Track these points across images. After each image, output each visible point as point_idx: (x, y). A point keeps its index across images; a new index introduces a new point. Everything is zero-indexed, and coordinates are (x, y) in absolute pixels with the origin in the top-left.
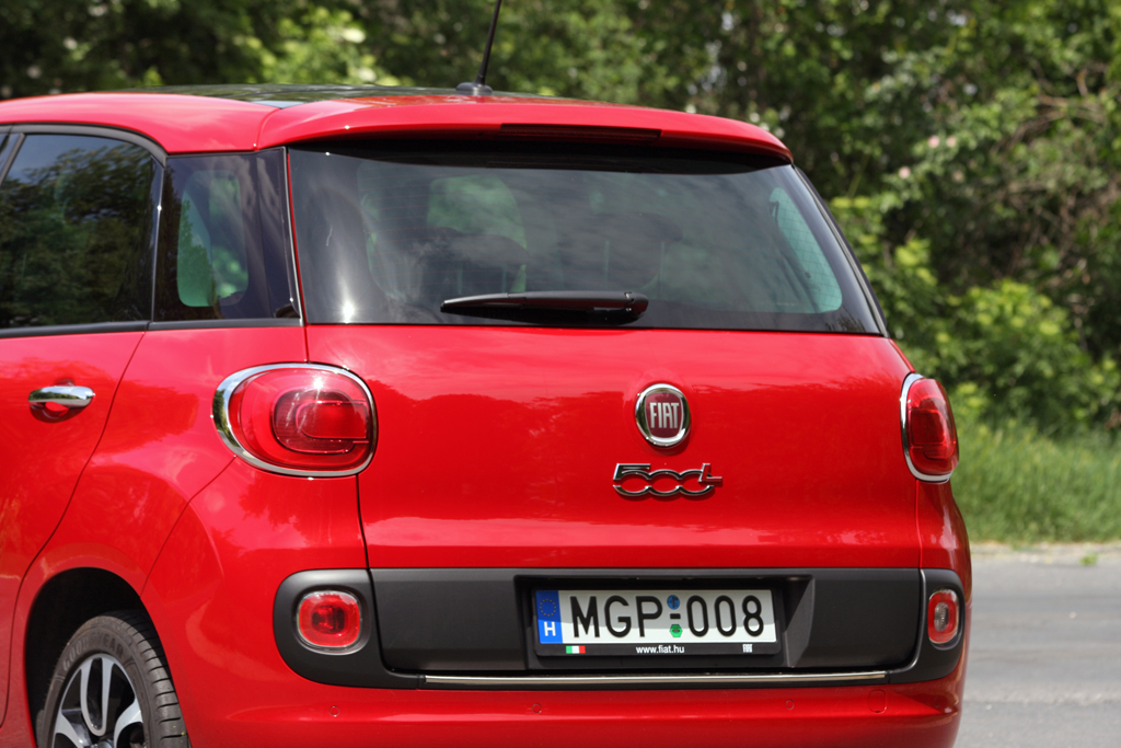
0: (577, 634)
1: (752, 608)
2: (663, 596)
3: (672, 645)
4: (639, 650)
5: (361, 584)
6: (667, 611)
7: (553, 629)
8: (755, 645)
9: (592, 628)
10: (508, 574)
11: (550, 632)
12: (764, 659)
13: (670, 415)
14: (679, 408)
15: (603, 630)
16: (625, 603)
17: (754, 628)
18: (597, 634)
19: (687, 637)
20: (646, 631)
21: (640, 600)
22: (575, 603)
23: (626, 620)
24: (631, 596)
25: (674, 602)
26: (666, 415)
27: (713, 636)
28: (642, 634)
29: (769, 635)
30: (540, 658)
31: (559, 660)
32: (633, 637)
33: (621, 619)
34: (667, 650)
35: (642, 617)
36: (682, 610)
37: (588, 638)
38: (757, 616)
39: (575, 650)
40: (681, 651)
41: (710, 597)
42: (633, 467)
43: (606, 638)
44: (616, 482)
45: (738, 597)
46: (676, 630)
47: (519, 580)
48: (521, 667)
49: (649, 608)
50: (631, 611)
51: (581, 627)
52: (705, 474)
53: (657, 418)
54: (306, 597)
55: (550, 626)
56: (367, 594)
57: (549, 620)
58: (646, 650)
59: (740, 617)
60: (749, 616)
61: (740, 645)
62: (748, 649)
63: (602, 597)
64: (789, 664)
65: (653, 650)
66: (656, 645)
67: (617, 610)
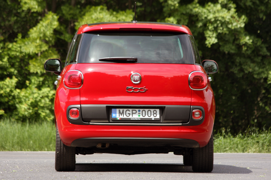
0: (119, 116)
1: (155, 112)
2: (137, 110)
3: (138, 118)
4: (131, 119)
5: (79, 107)
6: (138, 112)
7: (115, 115)
8: (155, 119)
9: (122, 115)
10: (105, 105)
11: (114, 116)
12: (156, 121)
13: (137, 78)
14: (139, 77)
15: (125, 115)
16: (129, 111)
17: (155, 115)
18: (123, 116)
19: (141, 117)
20: (133, 116)
21: (132, 111)
22: (119, 111)
23: (129, 114)
24: (131, 110)
25: (139, 111)
26: (136, 78)
27: (147, 117)
28: (132, 116)
29: (158, 117)
30: (112, 120)
31: (115, 121)
32: (131, 117)
33: (128, 114)
34: (137, 119)
35: (133, 113)
36: (141, 112)
37: (122, 117)
38: (156, 113)
39: (119, 119)
40: (140, 119)
41: (147, 110)
42: (130, 87)
43: (125, 117)
44: (127, 90)
45: (152, 110)
46: (139, 116)
47: (107, 107)
48: (108, 121)
49: (134, 112)
50: (131, 112)
51: (120, 115)
52: (144, 88)
53: (134, 79)
54: (71, 109)
55: (114, 114)
56: (80, 109)
57: (114, 113)
58: (133, 119)
59: (152, 113)
60: (154, 113)
61: (152, 118)
62: (153, 119)
63: (125, 110)
64: (161, 122)
65: (134, 119)
66: (135, 118)
67: (128, 112)
